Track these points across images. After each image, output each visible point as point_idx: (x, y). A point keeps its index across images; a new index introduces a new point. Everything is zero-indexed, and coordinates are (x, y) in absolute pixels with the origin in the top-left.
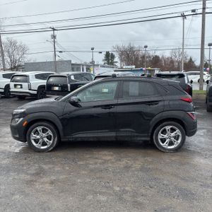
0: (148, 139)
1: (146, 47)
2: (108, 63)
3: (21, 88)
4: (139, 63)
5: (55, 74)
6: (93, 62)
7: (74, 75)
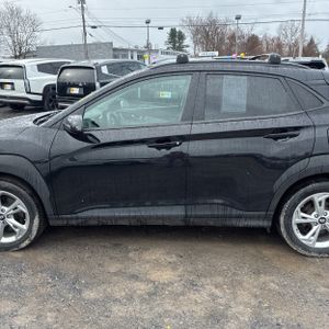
0: (266, 224)
1: (238, 18)
2: (174, 48)
3: (13, 89)
4: (224, 48)
5: (73, 63)
6: (148, 46)
7: (108, 65)
